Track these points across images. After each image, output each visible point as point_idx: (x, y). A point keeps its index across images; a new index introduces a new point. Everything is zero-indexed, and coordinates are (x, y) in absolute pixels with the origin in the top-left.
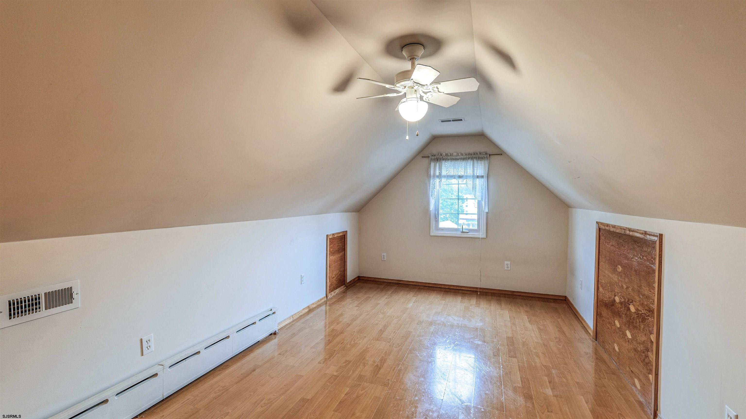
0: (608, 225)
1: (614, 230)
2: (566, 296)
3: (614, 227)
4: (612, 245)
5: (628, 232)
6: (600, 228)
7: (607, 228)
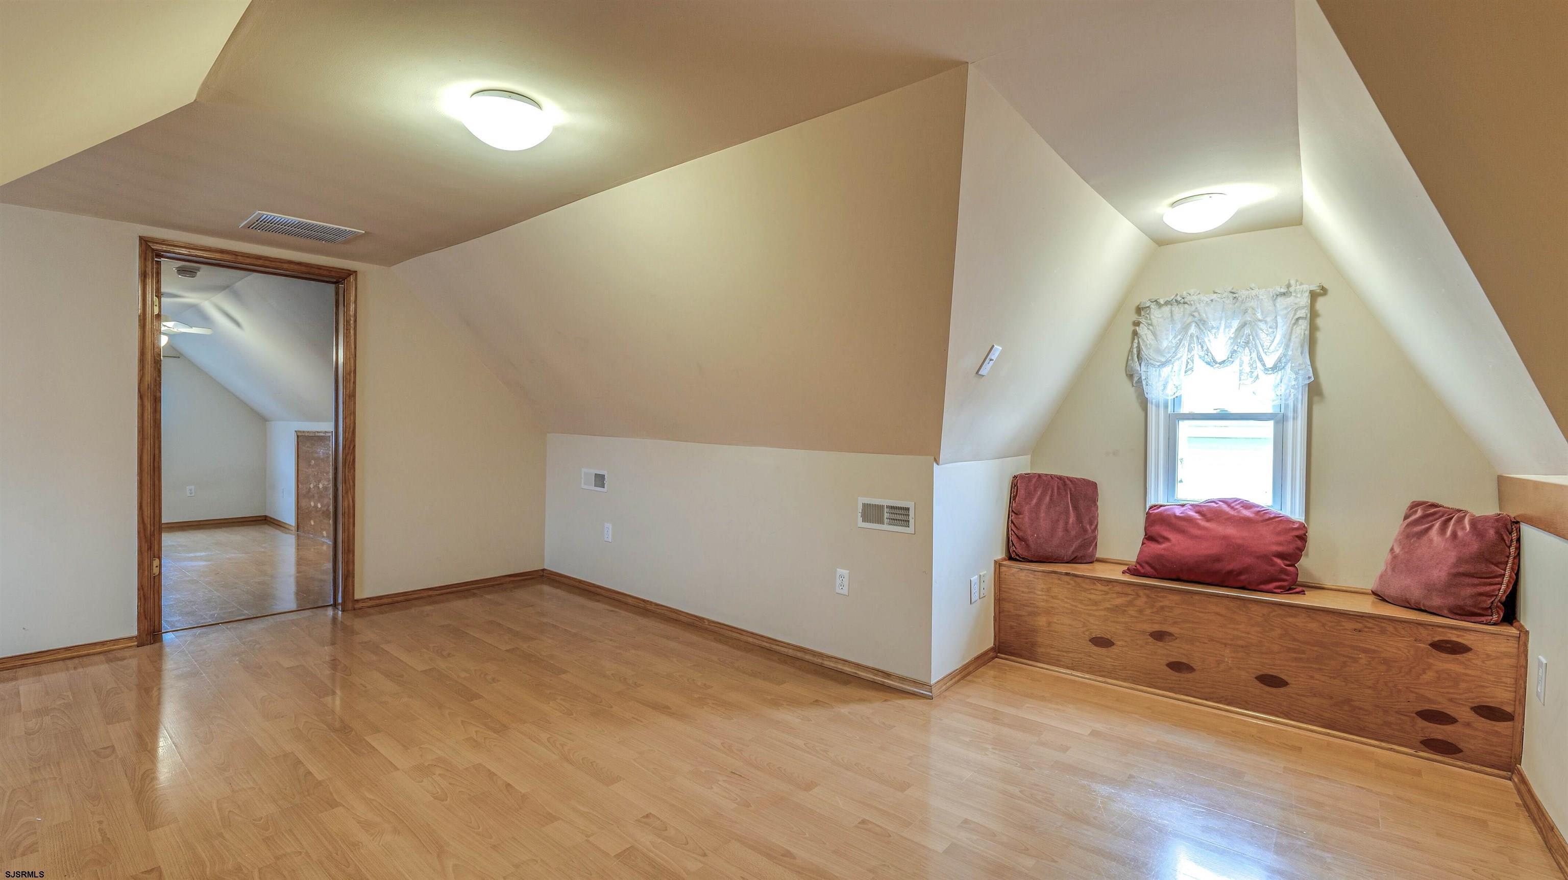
0: (304, 432)
1: (308, 434)
2: (266, 516)
3: (308, 432)
4: (308, 447)
5: (317, 434)
6: (298, 436)
7: (303, 434)
